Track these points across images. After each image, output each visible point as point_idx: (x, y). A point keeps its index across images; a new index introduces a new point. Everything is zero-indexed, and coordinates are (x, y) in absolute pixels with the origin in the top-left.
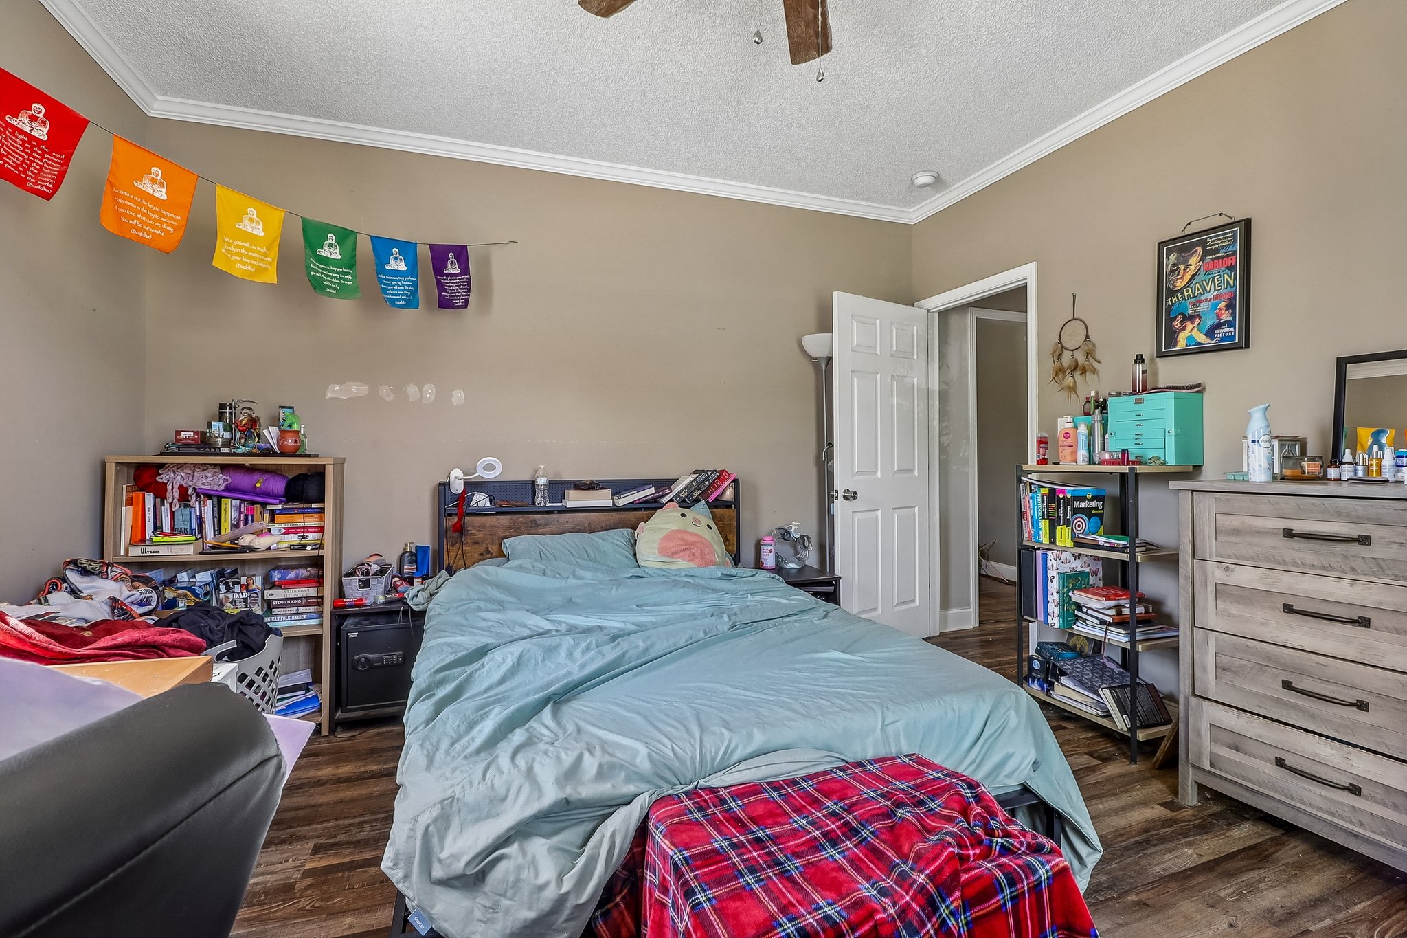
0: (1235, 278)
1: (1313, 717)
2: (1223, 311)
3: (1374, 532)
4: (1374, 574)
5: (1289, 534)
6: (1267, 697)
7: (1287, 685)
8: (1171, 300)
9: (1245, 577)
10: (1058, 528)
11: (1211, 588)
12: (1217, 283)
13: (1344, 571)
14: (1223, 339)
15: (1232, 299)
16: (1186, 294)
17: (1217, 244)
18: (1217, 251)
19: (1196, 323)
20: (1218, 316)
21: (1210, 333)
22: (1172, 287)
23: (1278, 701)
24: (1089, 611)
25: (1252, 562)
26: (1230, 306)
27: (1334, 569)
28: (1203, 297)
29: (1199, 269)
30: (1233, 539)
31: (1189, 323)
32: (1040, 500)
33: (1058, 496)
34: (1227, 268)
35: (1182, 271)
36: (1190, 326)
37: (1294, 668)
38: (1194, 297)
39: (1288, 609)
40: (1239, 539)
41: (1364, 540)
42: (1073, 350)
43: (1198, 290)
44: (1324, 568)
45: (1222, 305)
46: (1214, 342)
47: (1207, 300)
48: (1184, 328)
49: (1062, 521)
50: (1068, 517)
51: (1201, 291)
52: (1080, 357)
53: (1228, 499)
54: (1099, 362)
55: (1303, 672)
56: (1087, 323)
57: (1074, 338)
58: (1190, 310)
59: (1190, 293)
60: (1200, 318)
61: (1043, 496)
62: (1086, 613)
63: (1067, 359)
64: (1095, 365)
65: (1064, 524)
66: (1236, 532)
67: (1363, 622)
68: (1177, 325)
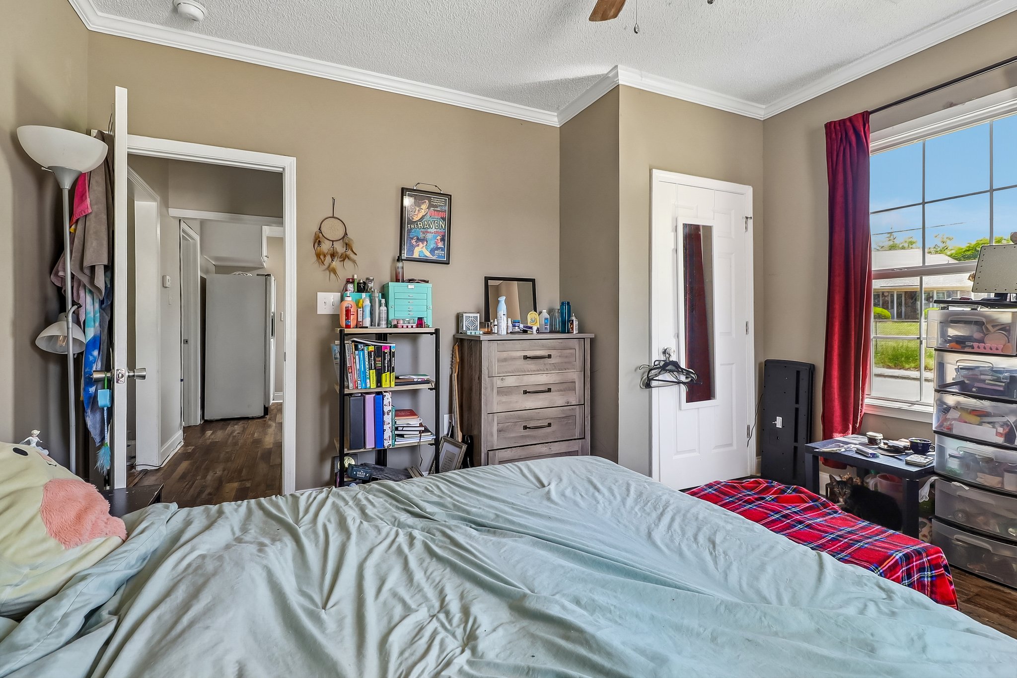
0: (445, 225)
1: (534, 437)
2: (439, 241)
3: (552, 353)
4: (553, 370)
5: (526, 358)
6: (517, 437)
7: (525, 428)
8: (410, 226)
9: (511, 381)
10: (384, 375)
11: (495, 391)
12: (436, 224)
13: (544, 371)
14: (439, 256)
15: (443, 236)
16: (419, 225)
17: (437, 203)
18: (436, 206)
19: (425, 244)
20: (436, 243)
21: (432, 251)
22: (411, 218)
23: (523, 437)
24: (404, 429)
25: (513, 373)
26: (443, 239)
27: (541, 370)
28: (429, 230)
29: (427, 213)
30: (504, 363)
31: (420, 243)
32: (366, 355)
33: (384, 351)
34: (442, 218)
35: (417, 211)
36: (421, 245)
37: (529, 418)
38: (424, 228)
39: (525, 392)
40: (506, 363)
41: (549, 356)
42: (333, 241)
43: (426, 225)
44: (538, 371)
45: (439, 238)
46: (434, 258)
47: (431, 232)
48: (418, 246)
49: (386, 370)
50: (393, 366)
51: (428, 226)
52: (340, 248)
53: (503, 344)
54: (356, 254)
55: (532, 419)
56: (344, 223)
57: (333, 231)
58: (421, 236)
59: (421, 225)
60: (427, 242)
61: (370, 353)
62: (402, 430)
63: (326, 246)
64: (352, 256)
65: (388, 372)
66: (505, 360)
67: (549, 390)
68: (414, 242)
